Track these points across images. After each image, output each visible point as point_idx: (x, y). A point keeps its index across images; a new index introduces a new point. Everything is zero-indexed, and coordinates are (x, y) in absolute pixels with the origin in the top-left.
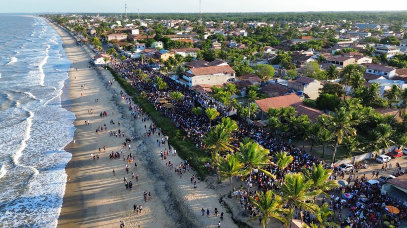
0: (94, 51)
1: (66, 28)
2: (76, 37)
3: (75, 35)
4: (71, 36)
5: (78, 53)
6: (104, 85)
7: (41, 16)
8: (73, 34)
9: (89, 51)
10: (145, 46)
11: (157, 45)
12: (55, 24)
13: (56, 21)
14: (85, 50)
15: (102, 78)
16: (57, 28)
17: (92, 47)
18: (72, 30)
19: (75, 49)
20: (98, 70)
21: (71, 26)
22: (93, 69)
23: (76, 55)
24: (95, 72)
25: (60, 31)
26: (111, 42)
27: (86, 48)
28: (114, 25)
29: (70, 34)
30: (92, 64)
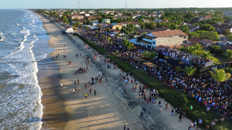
0: (63, 26)
1: (44, 15)
2: (50, 19)
3: (50, 18)
4: (47, 18)
5: (53, 27)
6: (77, 46)
7: (29, 10)
8: (48, 17)
9: (60, 26)
10: (98, 22)
11: (107, 21)
12: (37, 13)
13: (37, 12)
14: (57, 25)
15: (74, 42)
16: (39, 15)
17: (62, 23)
18: (47, 15)
19: (50, 25)
20: (69, 37)
21: (47, 13)
22: (65, 36)
23: (51, 28)
24: (67, 38)
25: (40, 16)
26: (74, 20)
27: (58, 24)
28: (73, 13)
29: (46, 17)
30: (64, 33)
